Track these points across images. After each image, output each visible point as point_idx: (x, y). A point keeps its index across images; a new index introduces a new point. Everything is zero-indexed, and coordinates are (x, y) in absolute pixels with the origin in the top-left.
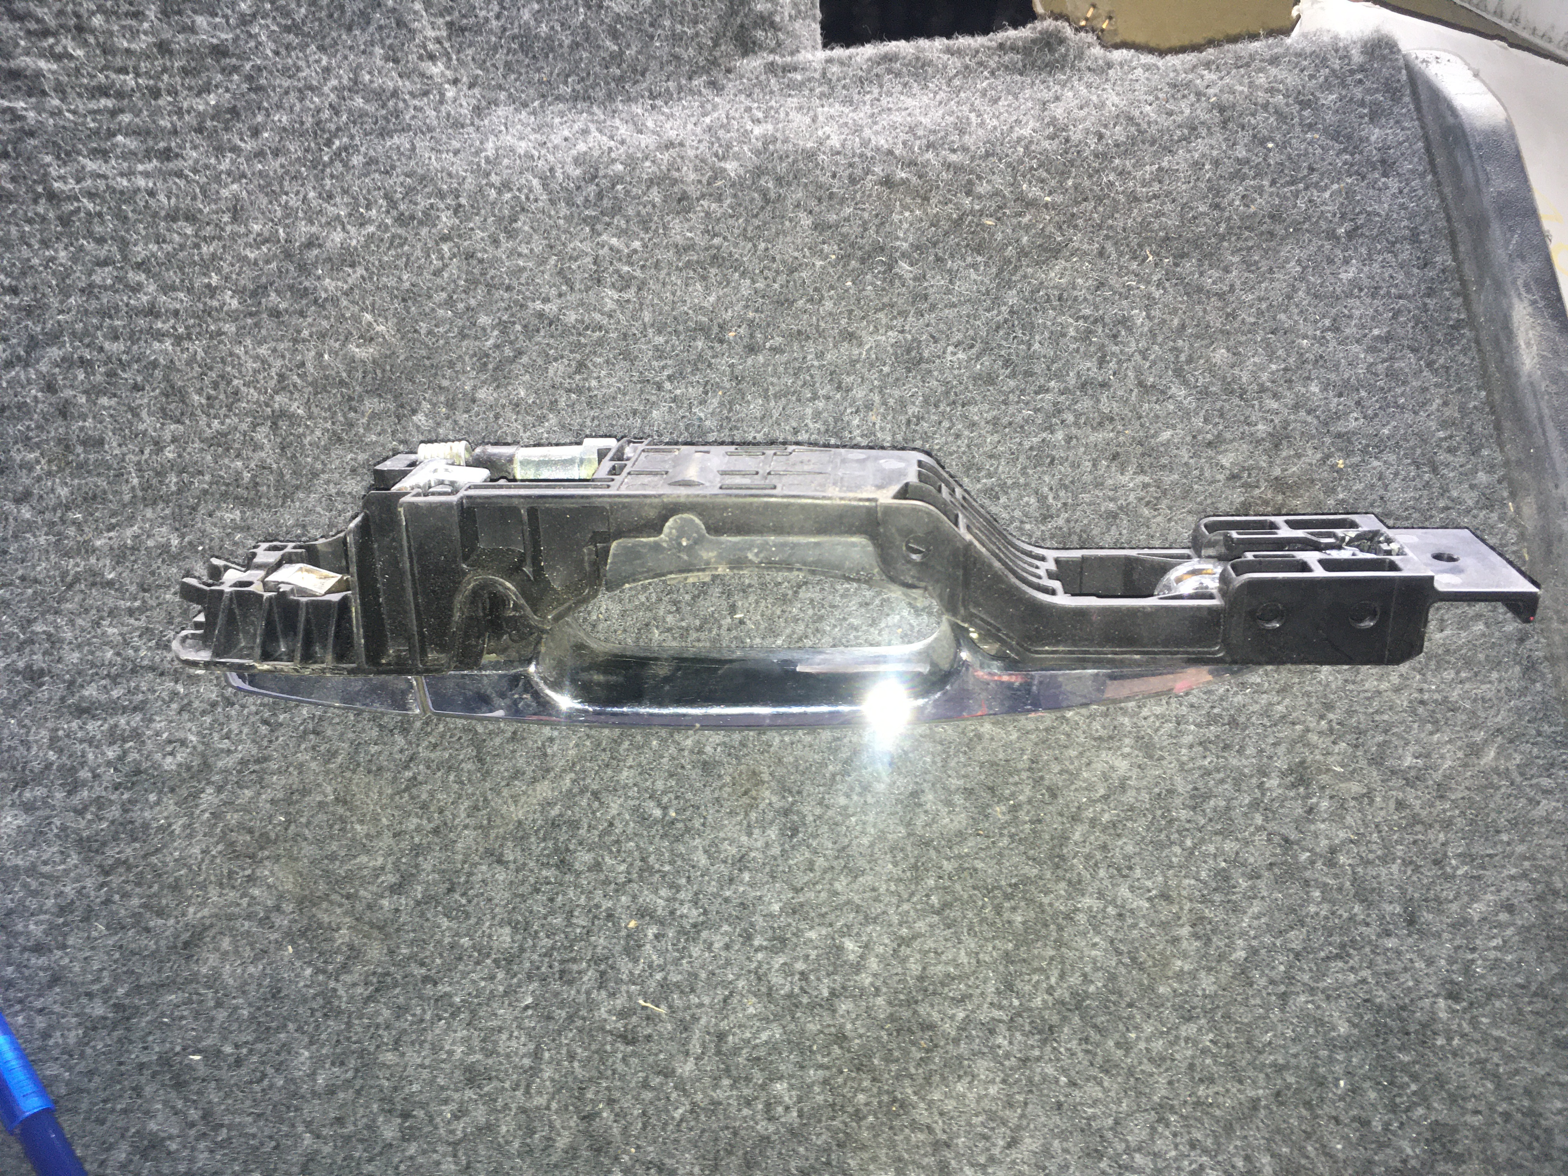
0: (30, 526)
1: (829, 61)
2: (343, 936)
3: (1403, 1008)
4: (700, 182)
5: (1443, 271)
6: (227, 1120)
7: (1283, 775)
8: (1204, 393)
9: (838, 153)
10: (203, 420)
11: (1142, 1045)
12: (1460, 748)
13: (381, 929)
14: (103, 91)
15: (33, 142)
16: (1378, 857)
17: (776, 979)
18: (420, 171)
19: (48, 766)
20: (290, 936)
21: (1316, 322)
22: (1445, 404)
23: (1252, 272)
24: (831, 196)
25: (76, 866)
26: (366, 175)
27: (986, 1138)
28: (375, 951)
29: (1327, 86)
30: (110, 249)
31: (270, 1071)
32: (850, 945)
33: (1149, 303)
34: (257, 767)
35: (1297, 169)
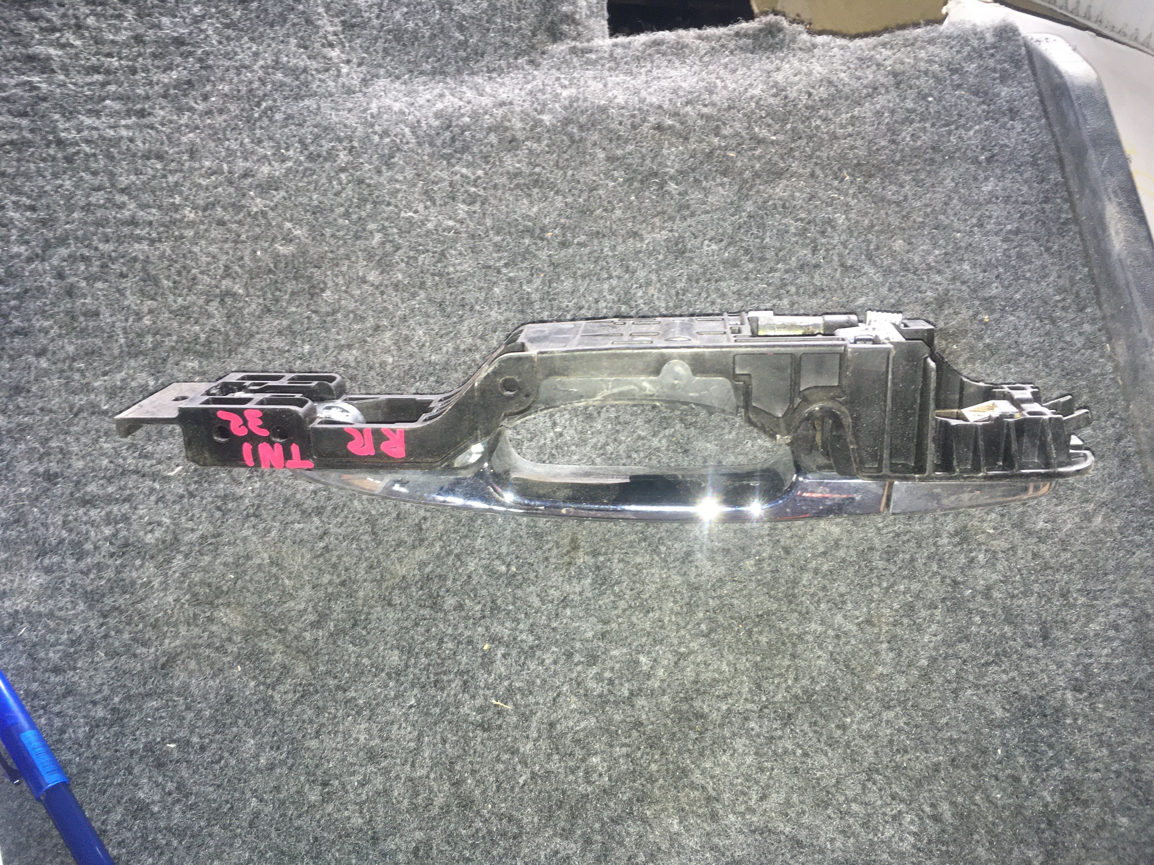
0: (46, 373)
1: (615, 45)
2: (277, 658)
3: (1041, 698)
4: (524, 129)
5: (1056, 185)
6: (195, 789)
7: (952, 536)
8: (887, 271)
9: (623, 108)
10: (171, 298)
11: (855, 727)
12: (1077, 515)
13: (304, 653)
14: (95, 70)
15: (45, 105)
16: (1021, 593)
17: (591, 684)
18: (325, 124)
19: (61, 542)
20: (238, 658)
21: (966, 220)
22: (1059, 277)
23: (921, 187)
24: (619, 138)
25: (83, 611)
26: (286, 126)
27: (744, 794)
28: (301, 669)
29: (969, 58)
30: (103, 179)
31: (226, 754)
32: (643, 659)
33: (847, 208)
34: (213, 540)
35: (951, 115)
